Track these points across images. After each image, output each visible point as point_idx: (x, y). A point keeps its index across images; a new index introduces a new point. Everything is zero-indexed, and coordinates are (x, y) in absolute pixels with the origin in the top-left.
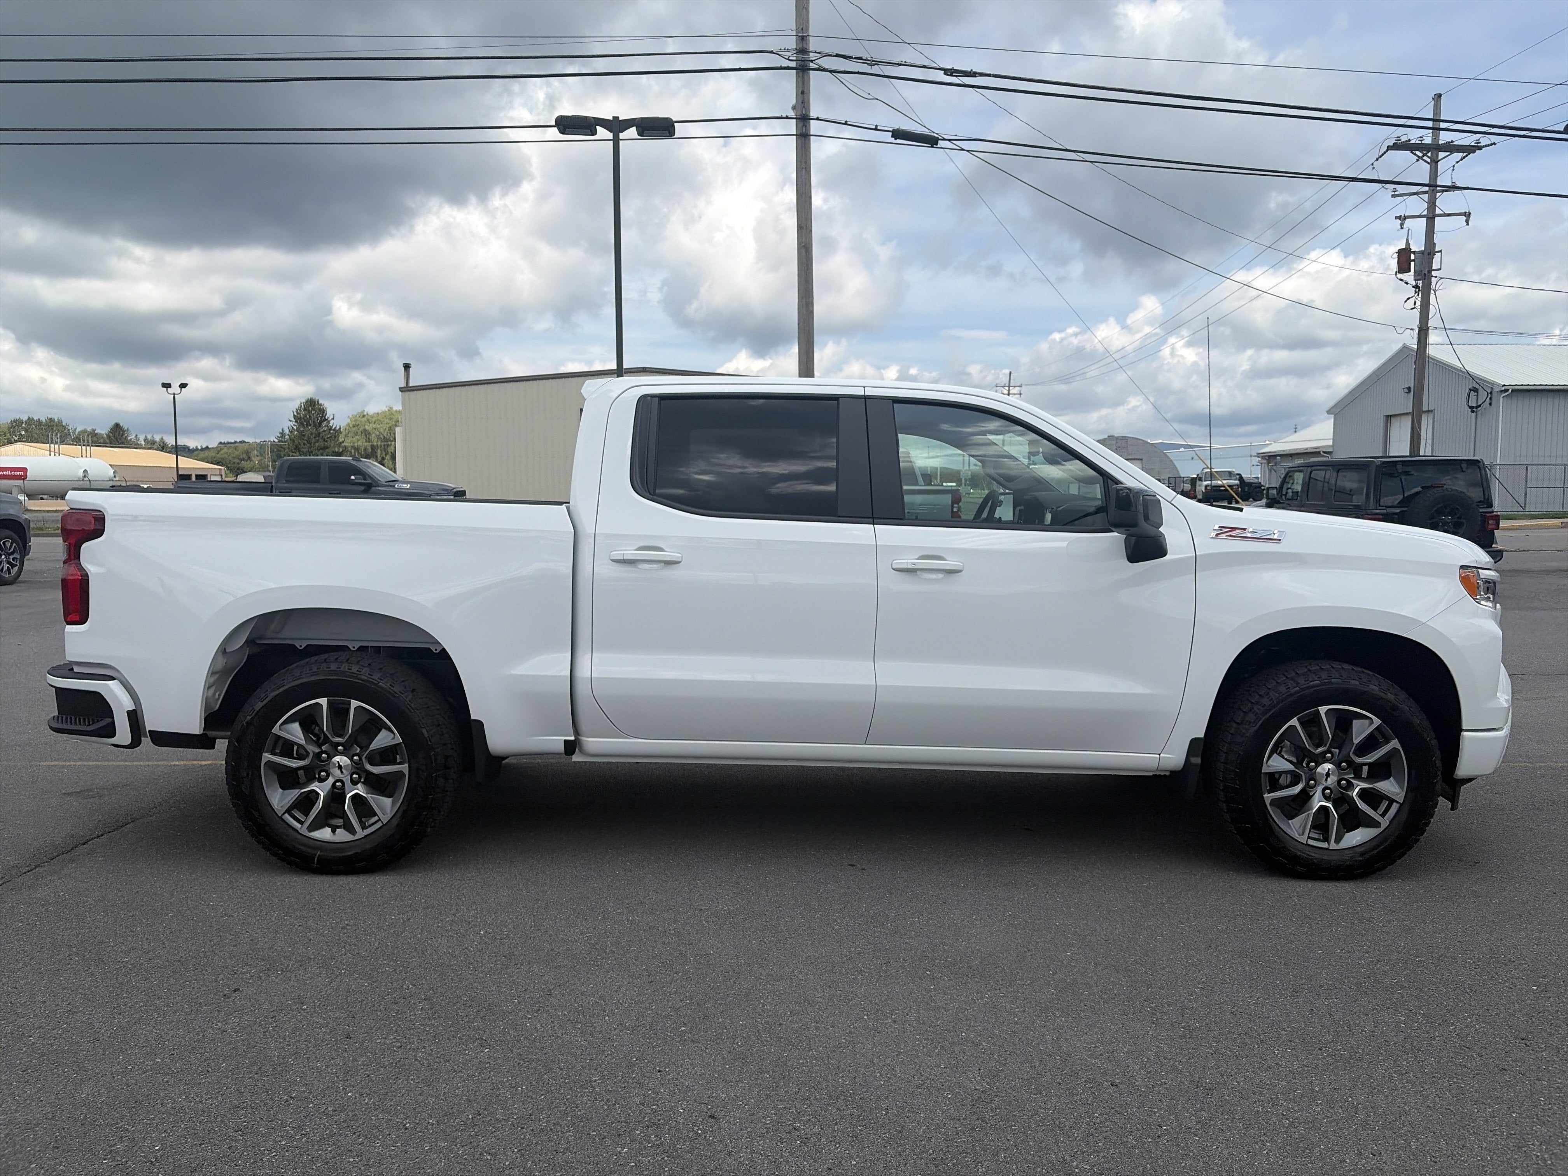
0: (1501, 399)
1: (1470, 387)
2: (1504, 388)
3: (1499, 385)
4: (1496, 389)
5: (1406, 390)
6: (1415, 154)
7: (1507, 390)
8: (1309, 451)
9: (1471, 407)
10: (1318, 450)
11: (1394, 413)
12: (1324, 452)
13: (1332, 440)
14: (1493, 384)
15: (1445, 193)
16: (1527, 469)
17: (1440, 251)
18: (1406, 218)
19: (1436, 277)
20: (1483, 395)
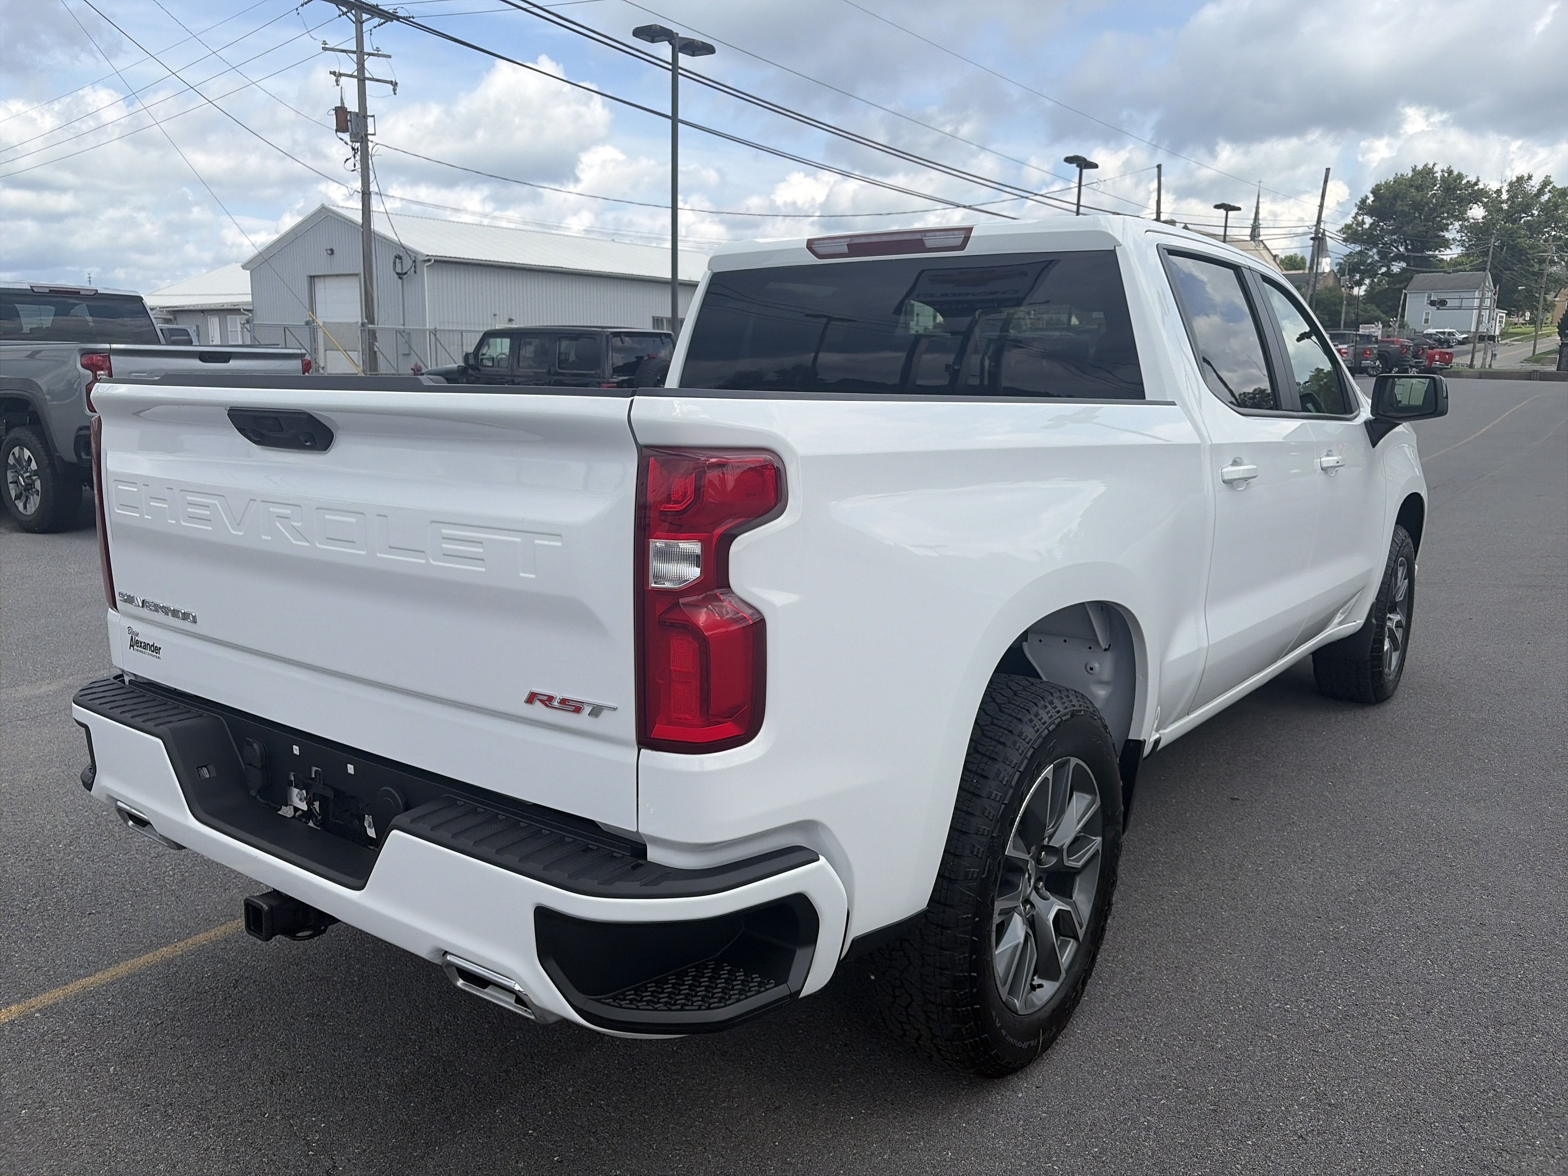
0: (425, 268)
1: (394, 254)
2: (427, 258)
3: (422, 255)
4: (421, 258)
5: (329, 252)
6: (339, 9)
7: (429, 260)
8: (226, 307)
9: (398, 274)
10: (237, 307)
11: (318, 274)
12: (244, 310)
13: (250, 296)
14: (416, 253)
15: (371, 57)
16: (462, 335)
17: (373, 116)
18: (341, 75)
19: (372, 142)
20: (408, 264)
